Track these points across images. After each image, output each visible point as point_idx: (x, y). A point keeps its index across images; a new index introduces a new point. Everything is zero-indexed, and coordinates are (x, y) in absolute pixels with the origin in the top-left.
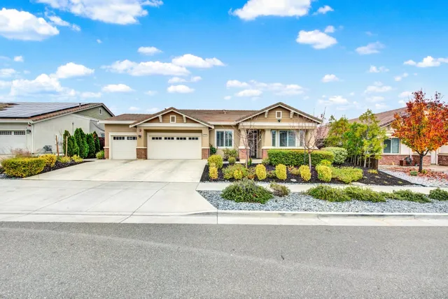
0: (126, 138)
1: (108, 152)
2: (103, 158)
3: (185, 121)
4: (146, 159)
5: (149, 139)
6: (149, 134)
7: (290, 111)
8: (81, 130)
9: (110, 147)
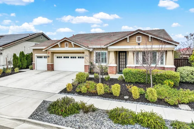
0: (43, 57)
1: (34, 65)
2: (32, 69)
3: (73, 46)
4: (53, 70)
5: (55, 58)
6: (55, 55)
7: (149, 36)
8: (23, 52)
9: (35, 63)
